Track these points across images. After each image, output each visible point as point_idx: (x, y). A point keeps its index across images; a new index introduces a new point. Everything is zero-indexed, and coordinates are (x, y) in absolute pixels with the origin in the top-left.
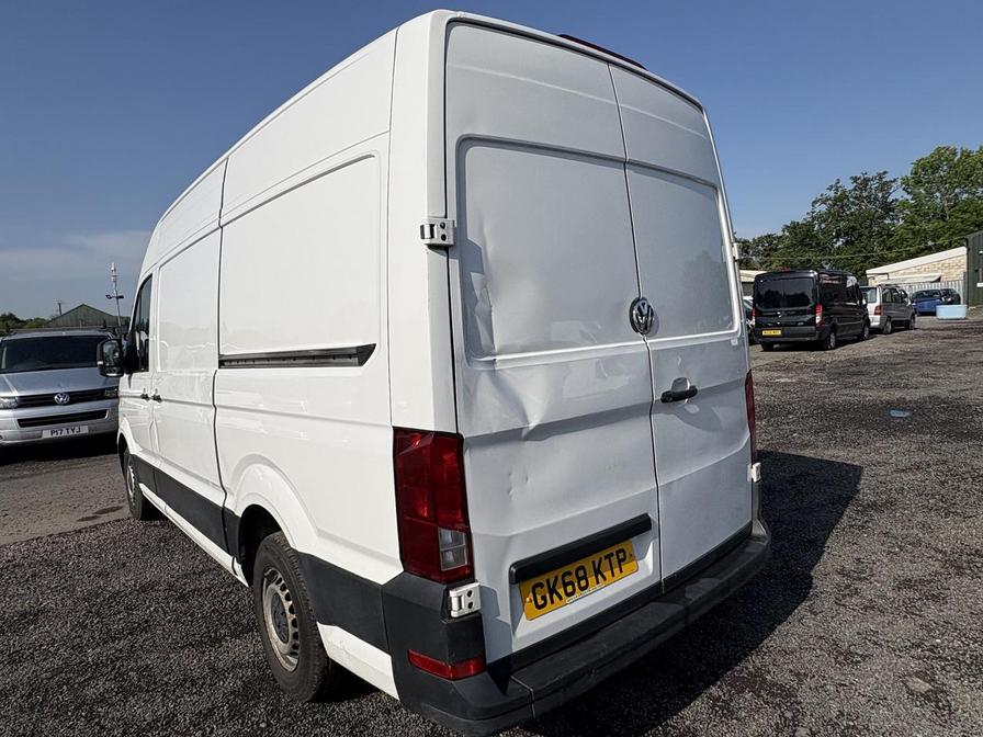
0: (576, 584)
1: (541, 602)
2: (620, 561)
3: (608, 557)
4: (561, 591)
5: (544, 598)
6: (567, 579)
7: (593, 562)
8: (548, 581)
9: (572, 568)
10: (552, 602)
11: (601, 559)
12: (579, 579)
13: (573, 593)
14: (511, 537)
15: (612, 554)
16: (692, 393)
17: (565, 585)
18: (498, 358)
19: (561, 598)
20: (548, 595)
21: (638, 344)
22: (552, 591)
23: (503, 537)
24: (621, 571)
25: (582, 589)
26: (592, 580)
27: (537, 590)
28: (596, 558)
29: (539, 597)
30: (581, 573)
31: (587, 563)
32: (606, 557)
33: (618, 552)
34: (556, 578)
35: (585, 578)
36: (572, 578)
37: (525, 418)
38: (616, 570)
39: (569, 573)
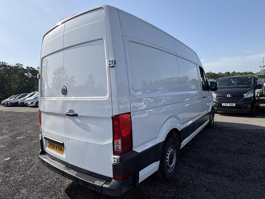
16: (76, 115)
19: (51, 148)
24: (60, 152)
37: (45, 110)
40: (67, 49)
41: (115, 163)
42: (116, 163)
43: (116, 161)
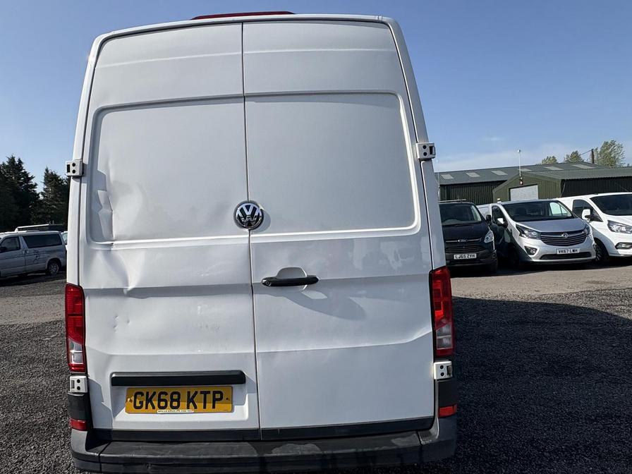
0: (169, 403)
1: (138, 405)
2: (215, 400)
3: (205, 393)
4: (156, 403)
5: (141, 403)
6: (163, 397)
7: (189, 393)
8: (148, 393)
9: (170, 390)
10: (147, 408)
11: (196, 393)
12: (173, 400)
13: (164, 408)
14: (111, 356)
15: (209, 392)
16: (312, 281)
17: (160, 400)
18: (115, 243)
19: (154, 408)
20: (144, 403)
21: (242, 237)
22: (149, 400)
23: (104, 354)
24: (214, 407)
25: (173, 407)
26: (183, 404)
27: (138, 396)
28: (193, 390)
29: (138, 401)
30: (175, 397)
31: (184, 391)
32: (202, 393)
33: (215, 393)
34: (154, 393)
35: (178, 401)
36: (168, 398)
37: (126, 283)
38: (209, 405)
39: (166, 394)
40: (259, 98)
41: (443, 377)
42: (447, 377)
43: (446, 372)
